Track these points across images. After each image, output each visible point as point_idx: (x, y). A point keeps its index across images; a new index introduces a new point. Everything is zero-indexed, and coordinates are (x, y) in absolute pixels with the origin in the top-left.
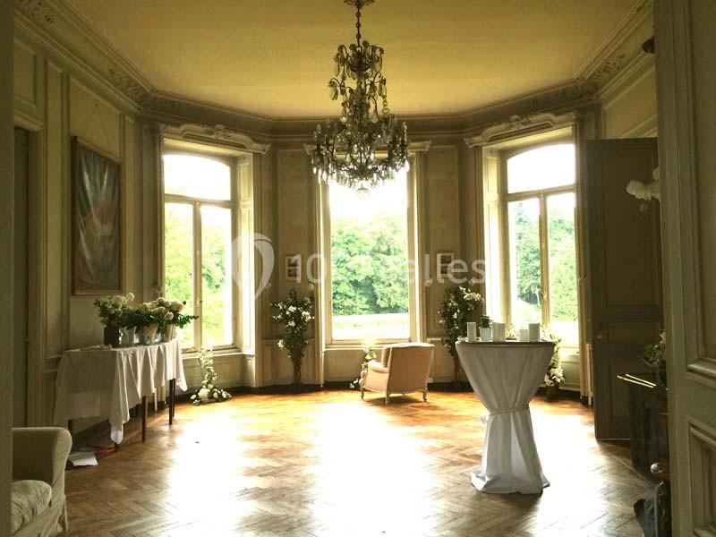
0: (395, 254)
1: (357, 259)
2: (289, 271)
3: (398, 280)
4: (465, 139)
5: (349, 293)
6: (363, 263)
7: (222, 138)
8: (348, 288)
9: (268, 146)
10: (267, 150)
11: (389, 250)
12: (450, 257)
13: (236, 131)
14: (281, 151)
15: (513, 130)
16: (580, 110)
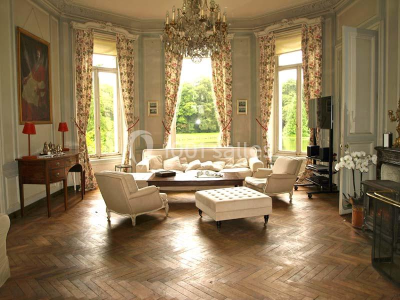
0: (209, 102)
1: (188, 104)
2: (151, 110)
3: (210, 116)
4: (254, 33)
5: (185, 122)
6: (192, 106)
7: (110, 31)
8: (184, 119)
9: (138, 36)
10: (137, 38)
11: (205, 100)
12: (245, 103)
13: (119, 27)
14: (145, 39)
15: (283, 28)
16: (323, 16)
